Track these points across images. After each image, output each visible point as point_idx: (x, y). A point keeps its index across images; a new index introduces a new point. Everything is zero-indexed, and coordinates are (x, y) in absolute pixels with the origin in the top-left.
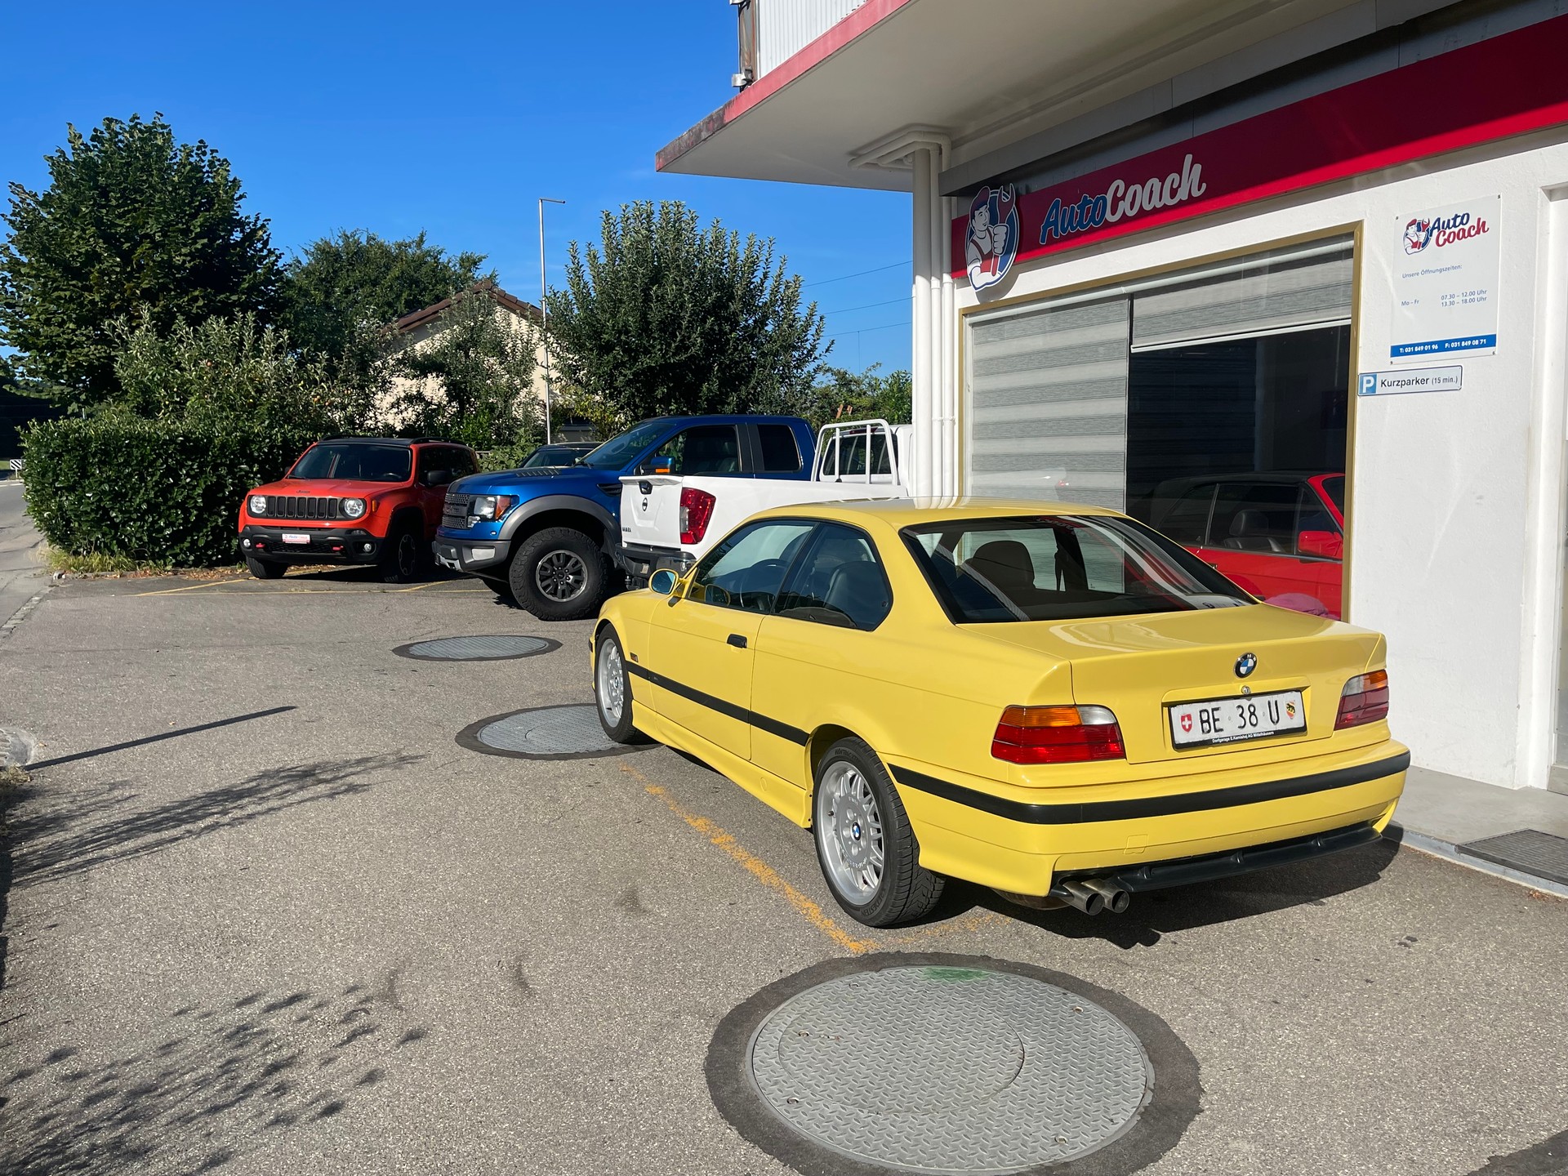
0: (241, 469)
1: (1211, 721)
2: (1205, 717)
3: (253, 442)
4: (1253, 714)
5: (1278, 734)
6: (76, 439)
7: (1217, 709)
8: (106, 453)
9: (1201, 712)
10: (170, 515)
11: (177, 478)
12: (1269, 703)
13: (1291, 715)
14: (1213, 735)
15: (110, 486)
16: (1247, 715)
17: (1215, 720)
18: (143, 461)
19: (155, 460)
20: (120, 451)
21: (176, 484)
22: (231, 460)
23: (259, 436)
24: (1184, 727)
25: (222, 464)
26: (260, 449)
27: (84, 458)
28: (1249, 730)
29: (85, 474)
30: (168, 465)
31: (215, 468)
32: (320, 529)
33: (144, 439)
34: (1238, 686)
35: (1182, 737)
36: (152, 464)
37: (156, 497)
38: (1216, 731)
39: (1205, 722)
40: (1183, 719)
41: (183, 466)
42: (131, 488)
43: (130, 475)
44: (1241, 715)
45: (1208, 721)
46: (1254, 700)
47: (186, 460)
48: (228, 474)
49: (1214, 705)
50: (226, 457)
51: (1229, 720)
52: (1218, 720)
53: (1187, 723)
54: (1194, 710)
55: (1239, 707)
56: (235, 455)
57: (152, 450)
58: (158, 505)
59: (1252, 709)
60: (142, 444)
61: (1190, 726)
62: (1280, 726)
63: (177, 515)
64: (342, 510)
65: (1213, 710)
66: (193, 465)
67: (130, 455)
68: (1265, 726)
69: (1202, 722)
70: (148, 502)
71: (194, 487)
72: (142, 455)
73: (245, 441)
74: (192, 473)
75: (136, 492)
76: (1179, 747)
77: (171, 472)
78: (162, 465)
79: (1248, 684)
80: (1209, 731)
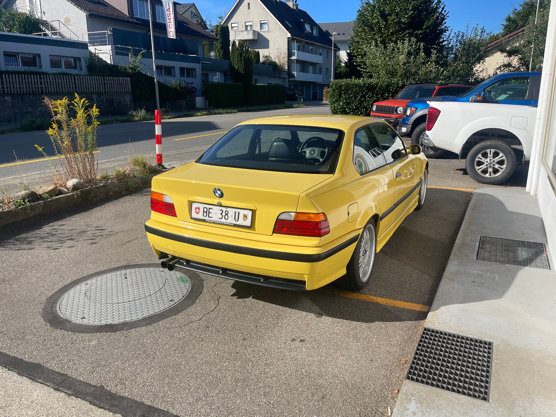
0: (385, 96)
1: (208, 212)
2: (205, 210)
3: (391, 86)
4: (226, 214)
5: (236, 226)
6: (339, 86)
7: (211, 209)
8: (346, 90)
9: (204, 208)
10: (362, 110)
11: (365, 98)
12: (235, 212)
13: (244, 220)
14: (207, 218)
15: (346, 100)
16: (224, 214)
17: (209, 213)
18: (356, 92)
19: (359, 92)
20: (350, 89)
21: (365, 100)
22: (382, 92)
23: (394, 84)
24: (196, 212)
25: (379, 94)
26: (392, 89)
27: (340, 92)
28: (223, 220)
29: (340, 96)
30: (363, 94)
31: (377, 95)
32: (388, 117)
33: (357, 85)
34: (216, 201)
35: (194, 215)
36: (358, 93)
37: (358, 104)
38: (209, 217)
39: (205, 212)
40: (196, 208)
41: (367, 94)
42: (352, 101)
43: (352, 97)
44: (221, 214)
45: (206, 212)
46: (228, 209)
47: (368, 92)
48: (381, 97)
49: (210, 206)
50: (381, 91)
51: (216, 214)
52: (211, 213)
53: (197, 210)
54: (202, 206)
55: (221, 210)
56: (384, 91)
57: (358, 89)
58: (358, 107)
59: (227, 213)
60: (356, 87)
61: (199, 212)
62: (238, 223)
63: (364, 110)
64: (396, 111)
65: (209, 208)
66: (370, 94)
67: (353, 91)
68: (231, 220)
69: (204, 212)
70: (355, 106)
71: (370, 101)
72: (356, 90)
73: (388, 86)
74: (370, 96)
75: (353, 102)
76: (192, 218)
77: (363, 96)
78: (361, 94)
79: (220, 201)
80: (206, 216)
